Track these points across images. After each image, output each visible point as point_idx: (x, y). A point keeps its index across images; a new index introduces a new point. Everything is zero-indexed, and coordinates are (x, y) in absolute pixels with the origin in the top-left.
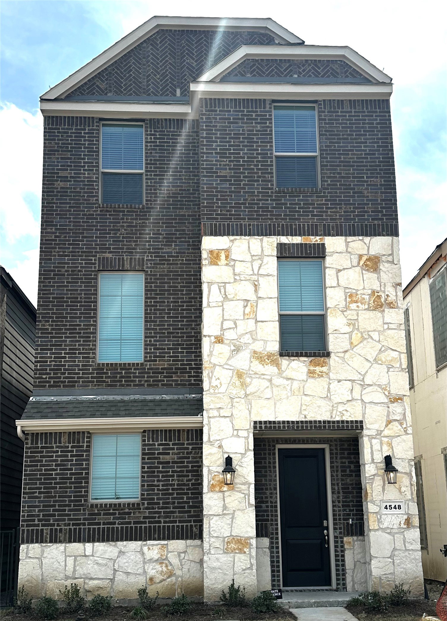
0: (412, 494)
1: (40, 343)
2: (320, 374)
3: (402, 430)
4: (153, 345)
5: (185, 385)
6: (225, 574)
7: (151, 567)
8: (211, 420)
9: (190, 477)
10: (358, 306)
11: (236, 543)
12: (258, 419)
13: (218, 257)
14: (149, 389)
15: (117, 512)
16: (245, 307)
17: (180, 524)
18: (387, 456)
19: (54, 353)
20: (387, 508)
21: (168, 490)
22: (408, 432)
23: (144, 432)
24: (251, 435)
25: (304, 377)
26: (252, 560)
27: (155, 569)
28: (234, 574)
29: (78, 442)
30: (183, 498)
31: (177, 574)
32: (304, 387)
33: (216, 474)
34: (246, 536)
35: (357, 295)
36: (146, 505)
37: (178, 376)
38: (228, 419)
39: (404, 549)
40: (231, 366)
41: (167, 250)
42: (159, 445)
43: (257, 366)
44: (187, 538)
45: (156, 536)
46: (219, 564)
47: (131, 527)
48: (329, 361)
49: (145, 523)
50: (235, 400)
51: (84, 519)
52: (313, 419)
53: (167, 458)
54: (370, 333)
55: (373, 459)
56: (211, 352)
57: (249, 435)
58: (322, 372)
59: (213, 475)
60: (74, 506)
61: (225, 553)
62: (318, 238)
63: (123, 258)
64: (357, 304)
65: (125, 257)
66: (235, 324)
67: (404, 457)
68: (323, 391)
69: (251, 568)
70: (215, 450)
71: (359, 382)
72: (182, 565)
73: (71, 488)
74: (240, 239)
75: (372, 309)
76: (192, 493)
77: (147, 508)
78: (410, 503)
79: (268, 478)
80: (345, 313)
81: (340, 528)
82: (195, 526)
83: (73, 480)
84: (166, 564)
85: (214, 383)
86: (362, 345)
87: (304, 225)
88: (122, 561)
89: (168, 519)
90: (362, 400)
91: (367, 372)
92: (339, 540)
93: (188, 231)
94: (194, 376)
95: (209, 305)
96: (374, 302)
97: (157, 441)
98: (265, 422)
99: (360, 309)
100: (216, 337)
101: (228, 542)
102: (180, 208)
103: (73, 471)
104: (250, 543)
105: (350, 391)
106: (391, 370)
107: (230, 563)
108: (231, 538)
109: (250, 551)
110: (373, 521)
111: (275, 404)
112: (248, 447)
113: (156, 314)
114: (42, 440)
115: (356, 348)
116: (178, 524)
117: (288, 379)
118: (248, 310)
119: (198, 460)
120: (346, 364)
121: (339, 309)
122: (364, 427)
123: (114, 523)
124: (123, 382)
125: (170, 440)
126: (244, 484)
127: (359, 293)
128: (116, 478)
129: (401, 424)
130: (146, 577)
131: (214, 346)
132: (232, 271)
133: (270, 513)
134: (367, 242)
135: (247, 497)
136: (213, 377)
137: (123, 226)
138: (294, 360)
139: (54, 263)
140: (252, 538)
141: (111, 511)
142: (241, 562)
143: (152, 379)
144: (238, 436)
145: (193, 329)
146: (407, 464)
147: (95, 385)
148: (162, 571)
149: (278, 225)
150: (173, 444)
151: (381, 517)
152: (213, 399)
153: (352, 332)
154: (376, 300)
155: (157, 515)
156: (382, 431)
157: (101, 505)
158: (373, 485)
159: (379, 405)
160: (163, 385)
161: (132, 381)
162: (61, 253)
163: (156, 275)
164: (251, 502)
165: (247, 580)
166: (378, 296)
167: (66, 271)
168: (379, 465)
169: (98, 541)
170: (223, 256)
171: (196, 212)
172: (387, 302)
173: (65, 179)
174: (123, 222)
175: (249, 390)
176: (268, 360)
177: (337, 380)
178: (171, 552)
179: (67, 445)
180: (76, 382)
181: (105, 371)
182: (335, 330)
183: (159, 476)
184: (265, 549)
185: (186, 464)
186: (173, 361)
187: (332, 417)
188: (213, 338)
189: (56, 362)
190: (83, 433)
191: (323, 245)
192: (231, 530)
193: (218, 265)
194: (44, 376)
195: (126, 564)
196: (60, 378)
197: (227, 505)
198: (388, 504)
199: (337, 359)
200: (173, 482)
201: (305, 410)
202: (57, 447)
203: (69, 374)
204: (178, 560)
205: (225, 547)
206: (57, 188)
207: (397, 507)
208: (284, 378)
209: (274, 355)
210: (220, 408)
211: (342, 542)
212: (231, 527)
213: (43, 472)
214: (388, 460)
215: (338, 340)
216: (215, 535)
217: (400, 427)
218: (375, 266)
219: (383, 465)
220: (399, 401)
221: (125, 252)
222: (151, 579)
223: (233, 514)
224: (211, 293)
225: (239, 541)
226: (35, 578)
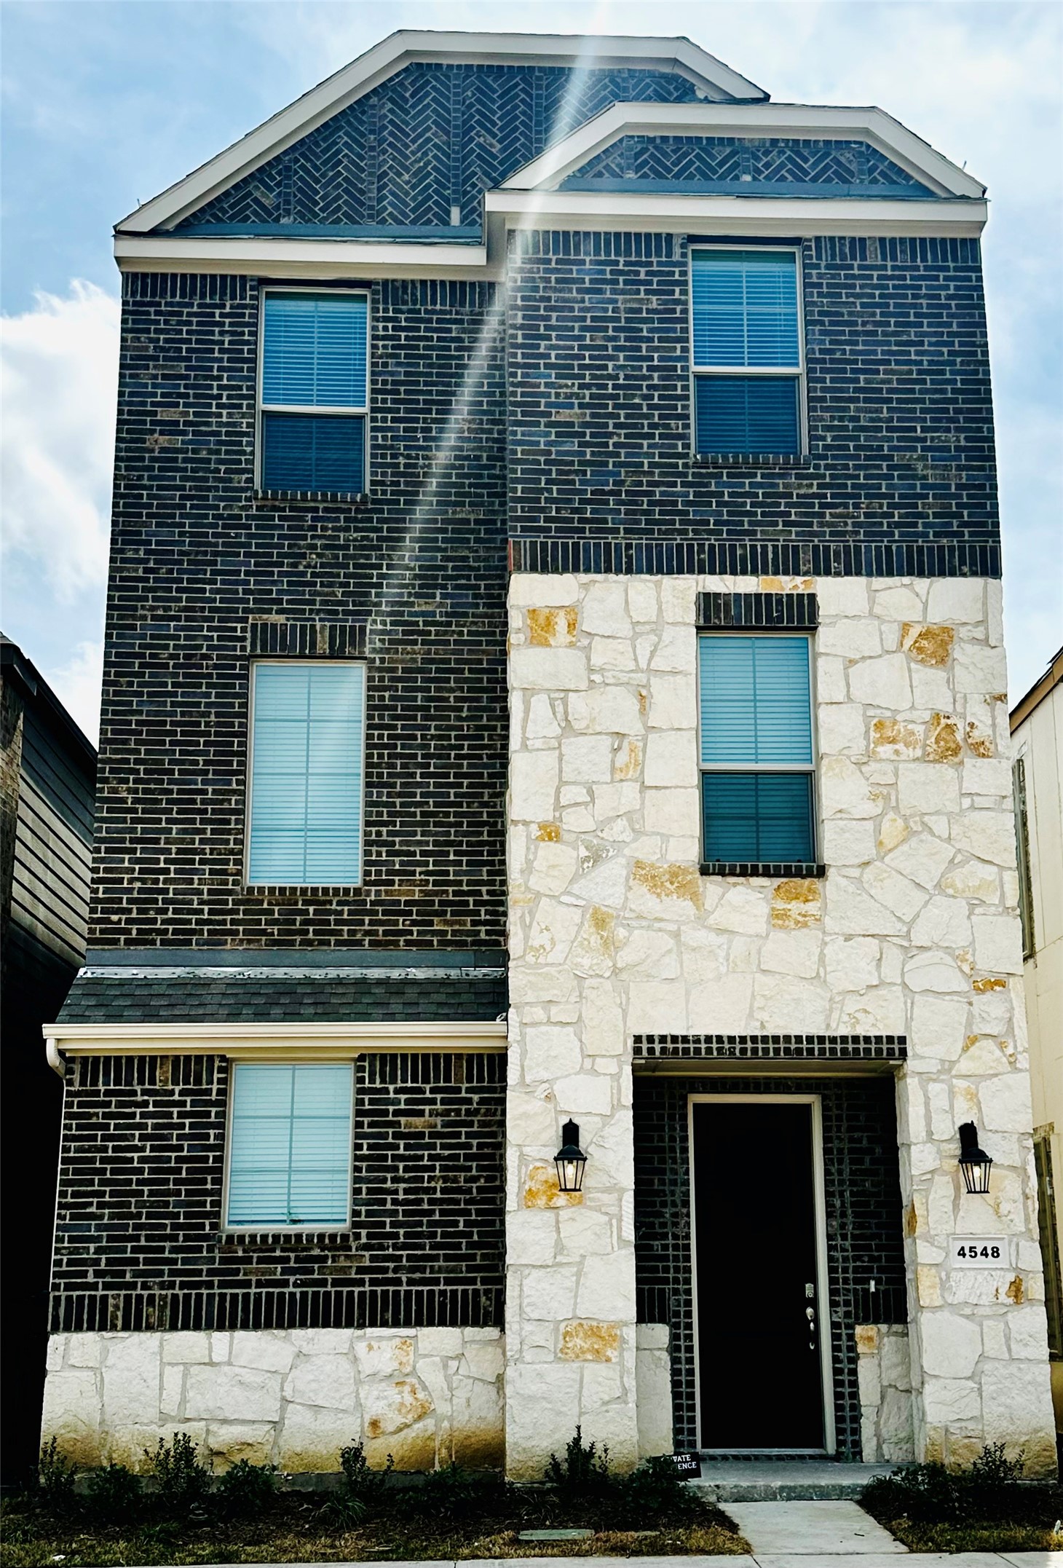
0: (1027, 1220)
1: (104, 834)
2: (800, 919)
3: (1004, 1060)
4: (385, 844)
5: (464, 943)
6: (559, 1413)
7: (376, 1393)
8: (529, 1030)
9: (474, 1172)
10: (897, 752)
11: (586, 1336)
12: (644, 1031)
13: (549, 625)
14: (374, 953)
15: (292, 1255)
16: (616, 750)
17: (449, 1288)
18: (966, 1125)
19: (138, 861)
20: (964, 1255)
21: (420, 1202)
22: (1018, 1065)
23: (362, 1058)
24: (628, 1070)
25: (762, 927)
26: (625, 1379)
27: (385, 1398)
28: (581, 1414)
29: (198, 1081)
30: (456, 1224)
31: (439, 1411)
32: (759, 952)
33: (539, 1164)
34: (612, 1318)
35: (895, 722)
36: (364, 1240)
37: (446, 922)
38: (570, 1029)
39: (1006, 1356)
40: (578, 897)
41: (423, 608)
42: (397, 1091)
43: (645, 901)
44: (465, 1323)
45: (389, 1316)
46: (544, 1387)
47: (327, 1294)
48: (824, 887)
49: (361, 1283)
50: (588, 983)
51: (211, 1272)
52: (781, 1033)
53: (418, 1124)
54: (926, 818)
55: (930, 1133)
56: (529, 863)
57: (621, 1069)
58: (805, 916)
59: (531, 1167)
60: (186, 1238)
61: (558, 1359)
62: (799, 579)
63: (313, 627)
64: (897, 747)
65: (318, 624)
66: (591, 792)
67: (1009, 1127)
68: (808, 963)
69: (622, 1399)
70: (536, 1105)
71: (895, 940)
72: (451, 1389)
73: (178, 1193)
74: (606, 580)
75: (931, 757)
76: (478, 1212)
77: (366, 1247)
78: (1023, 1243)
79: (668, 1177)
80: (864, 769)
81: (847, 1303)
82: (487, 1292)
83: (184, 1175)
84: (412, 1386)
85: (538, 939)
86: (905, 847)
87: (764, 548)
88: (302, 1380)
89: (417, 1275)
90: (905, 985)
91: (918, 915)
92: (844, 1332)
93: (477, 559)
94: (485, 923)
95: (525, 746)
96: (937, 742)
97: (393, 1081)
98: (663, 1039)
99: (903, 757)
100: (542, 826)
101: (566, 1334)
102: (456, 504)
103: (185, 1153)
104: (622, 1336)
105: (874, 963)
106: (978, 910)
107: (571, 1387)
108: (575, 1323)
109: (621, 1355)
110: (930, 1287)
111: (688, 993)
112: (619, 1100)
113: (393, 766)
114: (107, 1074)
115: (891, 855)
116: (442, 1287)
117: (721, 931)
118: (622, 758)
119: (494, 1129)
120: (865, 896)
121: (849, 757)
122: (910, 1053)
123: (285, 1283)
124: (311, 936)
125: (426, 1081)
126: (607, 1190)
127: (899, 718)
128: (290, 1171)
129: (1002, 1046)
130: (362, 1418)
131: (536, 848)
132: (584, 661)
133: (671, 1264)
134: (923, 592)
135: (614, 1222)
136: (535, 924)
137: (314, 547)
138: (735, 885)
139: (143, 637)
140: (626, 1324)
141: (278, 1253)
142: (599, 1384)
143: (381, 929)
144: (593, 1072)
145: (485, 805)
146: (1016, 1146)
147: (242, 941)
148: (402, 1404)
149: (701, 546)
150: (433, 1091)
151: (948, 1277)
152: (532, 978)
153: (882, 815)
154: (943, 735)
155: (391, 1265)
156: (953, 1063)
157: (253, 1237)
158: (931, 1197)
159: (947, 998)
160: (408, 943)
161: (332, 933)
162: (160, 612)
163: (394, 670)
164: (624, 1234)
165: (612, 1428)
166: (948, 726)
167: (172, 657)
168: (945, 1146)
169: (245, 1326)
170: (561, 623)
171: (494, 512)
172: (970, 741)
173: (171, 428)
174: (313, 537)
175: (624, 958)
176: (672, 883)
177: (843, 935)
178: (425, 1356)
179: (170, 1087)
180: (193, 932)
181: (265, 906)
182: (840, 811)
183: (396, 1169)
184: (657, 1353)
185: (463, 1140)
186: (435, 883)
187: (828, 1026)
188: (534, 827)
189: (143, 881)
190: (211, 1058)
191: (812, 597)
192: (576, 1304)
193: (550, 646)
194: (115, 918)
195: (314, 1385)
196: (154, 921)
197: (565, 1242)
198: (967, 1246)
199: (844, 882)
200: (433, 1184)
201: (762, 1009)
202: (144, 1092)
203: (175, 911)
204: (441, 1375)
205: (560, 1346)
206: (152, 451)
207: (990, 1252)
208: (709, 928)
209: (685, 871)
210: (550, 1001)
211: (851, 1337)
213: (110, 1154)
214: (968, 1134)
215: (847, 835)
216: (535, 1316)
217: (998, 1053)
218: (940, 652)
219: (955, 1148)
220: (997, 988)
221: (318, 612)
222: (374, 1424)
223: (581, 1263)
224: (531, 716)
225: (594, 1332)
226: (84, 1417)
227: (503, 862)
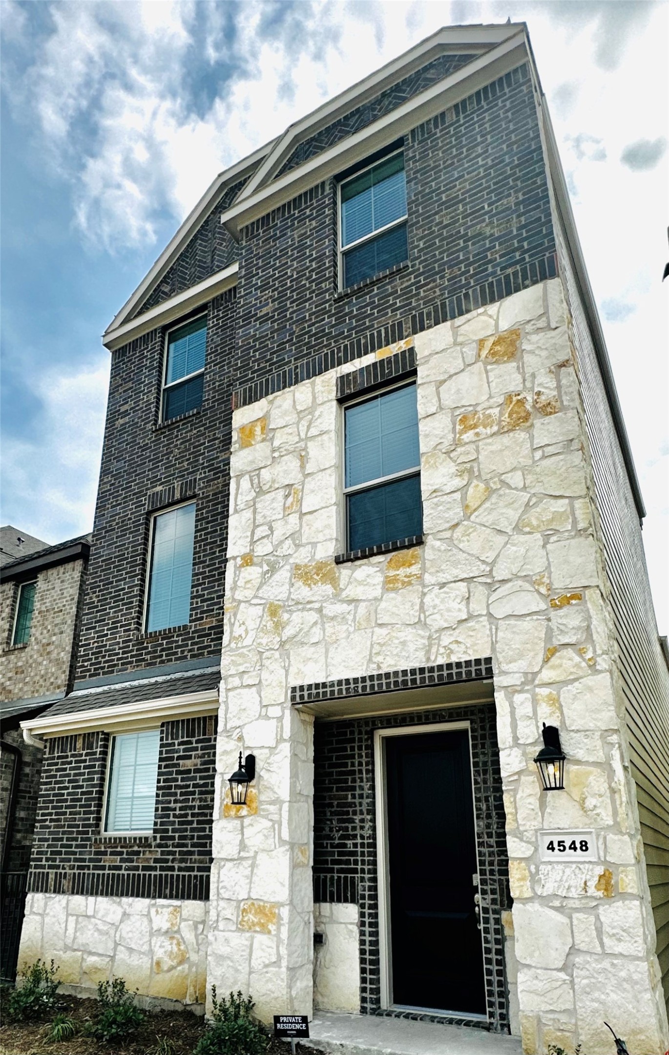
0: (615, 813)
1: (86, 622)
2: (406, 580)
3: (584, 664)
7: (159, 943)
8: (231, 693)
10: (477, 434)
11: (256, 913)
12: (297, 683)
13: (251, 434)
15: (126, 850)
19: (97, 632)
21: (187, 815)
22: (598, 667)
23: (164, 723)
24: (287, 713)
25: (378, 592)
26: (281, 948)
28: (250, 973)
29: (92, 747)
30: (204, 830)
31: (192, 959)
32: (376, 611)
34: (272, 900)
35: (476, 412)
38: (254, 689)
39: (599, 950)
40: (261, 598)
42: (179, 744)
45: (168, 891)
46: (229, 949)
47: (139, 876)
48: (424, 551)
49: (155, 869)
50: (265, 655)
51: (90, 860)
53: (188, 764)
54: (503, 477)
55: (516, 738)
56: (235, 582)
57: (283, 714)
58: (409, 577)
59: (227, 789)
60: (81, 840)
61: (238, 930)
62: (402, 342)
64: (477, 430)
66: (271, 528)
67: (591, 725)
68: (412, 612)
69: (277, 963)
70: (232, 744)
71: (480, 580)
72: (198, 944)
73: (80, 813)
74: (283, 393)
75: (506, 429)
77: (158, 846)
80: (452, 454)
81: (493, 892)
84: (178, 940)
85: (238, 631)
86: (487, 505)
87: (379, 332)
88: (125, 931)
89: (183, 865)
90: (490, 615)
91: (498, 556)
92: (492, 916)
96: (510, 416)
98: (309, 687)
99: (482, 437)
100: (243, 557)
101: (244, 910)
103: (84, 789)
104: (279, 914)
105: (464, 602)
106: (554, 539)
107: (243, 951)
108: (249, 902)
109: (278, 929)
111: (327, 651)
114: (58, 747)
115: (476, 513)
116: (195, 873)
117: (350, 602)
118: (290, 500)
120: (455, 551)
121: (440, 450)
122: (495, 671)
123: (121, 868)
125: (193, 735)
126: (272, 803)
127: (479, 408)
128: (133, 798)
129: (581, 652)
130: (152, 958)
131: (239, 573)
132: (270, 446)
133: (359, 858)
134: (494, 312)
135: (276, 826)
136: (237, 622)
137: (177, 445)
138: (360, 566)
140: (282, 905)
141: (120, 849)
142: (262, 950)
144: (267, 717)
146: (599, 743)
147: (134, 666)
148: (171, 952)
149: (339, 349)
150: (197, 742)
151: (537, 869)
152: (233, 658)
153: (467, 484)
154: (516, 409)
155: (171, 857)
156: (535, 674)
158: (518, 796)
159: (528, 618)
161: (173, 654)
164: (283, 835)
166: (518, 401)
167: (116, 524)
168: (530, 749)
169: (102, 894)
170: (258, 428)
172: (538, 406)
175: (288, 632)
176: (318, 575)
177: (438, 584)
178: (185, 920)
179: (81, 752)
182: (435, 491)
183: (176, 794)
184: (350, 927)
185: (211, 773)
187: (428, 659)
188: (239, 559)
189: (98, 642)
191: (412, 349)
192: (250, 888)
193: (251, 445)
194: (86, 664)
195: (130, 935)
196: (101, 663)
197: (246, 841)
198: (556, 840)
199: (438, 544)
200: (194, 803)
201: (378, 654)
202: (71, 756)
203: (109, 656)
204: (193, 934)
205: (240, 919)
206: (117, 428)
208: (343, 601)
209: (326, 564)
210: (244, 672)
211: (498, 921)
212: (251, 882)
213: (56, 791)
215: (441, 508)
216: (226, 896)
217: (577, 659)
218: (511, 349)
220: (574, 602)
222: (158, 964)
223: (255, 857)
224: (240, 491)
225: (261, 911)
226: (35, 943)
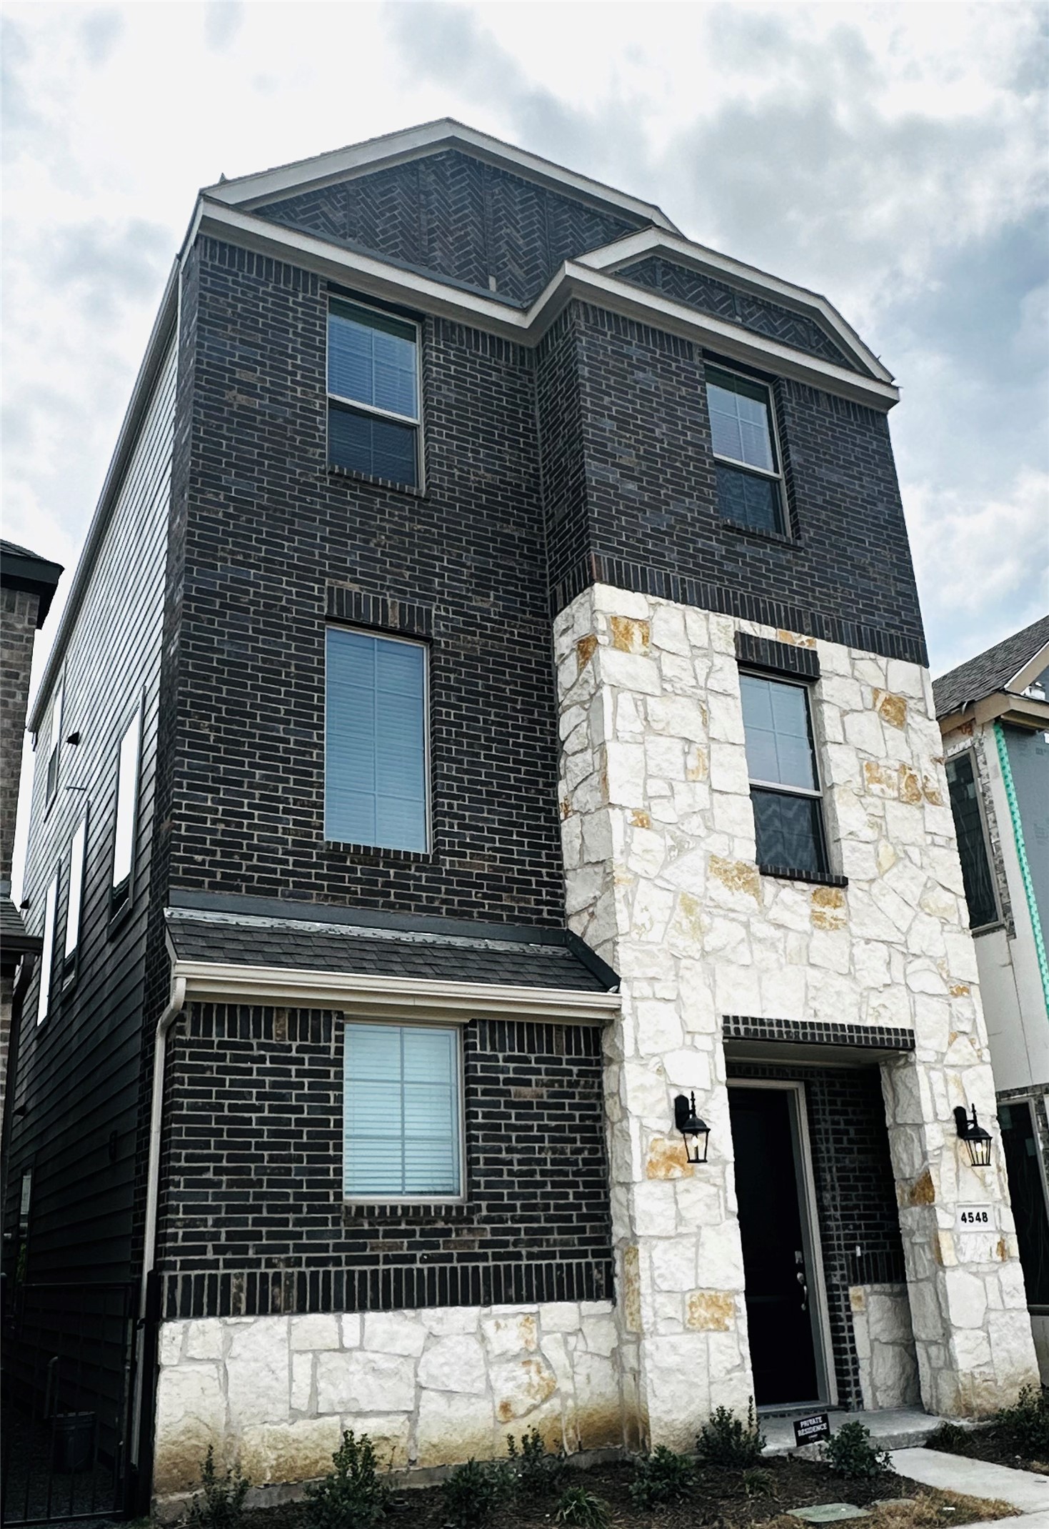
0: (1002, 1190)
1: (186, 769)
2: (833, 921)
3: (975, 1053)
4: (455, 816)
5: (529, 921)
6: (693, 1385)
7: (504, 1374)
8: (638, 1003)
9: (579, 1144)
10: (883, 790)
11: (708, 1307)
12: (731, 1013)
13: (627, 633)
14: (451, 921)
15: (417, 1228)
16: (687, 754)
17: (565, 1261)
19: (222, 802)
20: (966, 1220)
21: (532, 1173)
22: (984, 1059)
23: (473, 1023)
24: (720, 1048)
25: (807, 926)
26: (742, 1347)
27: (514, 1378)
28: (710, 1384)
29: (316, 1038)
30: (566, 1196)
31: (563, 1390)
32: (808, 947)
33: (658, 1136)
34: (727, 1287)
35: (879, 767)
37: (513, 899)
38: (671, 1005)
39: (1001, 1307)
40: (669, 882)
41: (480, 604)
42: (506, 1059)
43: (719, 891)
44: (581, 1297)
45: (513, 1292)
46: (678, 1359)
47: (454, 1269)
48: (848, 896)
49: (484, 1257)
50: (684, 962)
51: (338, 1247)
52: (830, 1021)
53: (527, 1093)
54: (907, 848)
55: (936, 1114)
56: (628, 845)
57: (715, 1047)
58: (836, 919)
59: (651, 1139)
60: (311, 1209)
61: (687, 1330)
62: (805, 638)
63: (384, 601)
64: (882, 786)
65: (389, 601)
66: (671, 788)
68: (843, 961)
69: (741, 1367)
70: (651, 1078)
71: (899, 947)
72: (573, 1366)
73: (300, 1159)
74: (668, 605)
75: (904, 799)
76: (586, 1184)
77: (487, 1220)
78: (1001, 1208)
80: (863, 800)
82: (598, 1264)
83: (305, 1139)
84: (538, 1364)
85: (640, 918)
86: (895, 870)
88: (434, 1362)
89: (536, 1249)
90: (908, 986)
91: (910, 928)
92: (842, 1293)
93: (522, 571)
94: (547, 903)
95: (617, 738)
96: (906, 787)
97: (502, 1049)
98: (745, 1020)
99: (886, 796)
100: (636, 813)
101: (692, 1305)
102: (502, 520)
103: (305, 1115)
104: (736, 1304)
105: (886, 965)
106: (947, 928)
107: (701, 1357)
108: (698, 1293)
109: (736, 1323)
110: (949, 1249)
111: (760, 979)
112: (716, 1076)
113: (460, 744)
114: (220, 1024)
115: (887, 875)
116: (558, 1261)
117: (779, 926)
118: (692, 762)
119: (593, 1101)
120: (875, 907)
121: (852, 789)
122: (917, 1045)
123: (412, 1259)
124: (392, 898)
125: (531, 1050)
127: (880, 763)
128: (403, 1138)
129: (972, 1042)
130: (493, 1402)
131: (632, 832)
132: (656, 671)
134: (883, 666)
136: (636, 902)
137: (383, 529)
138: (784, 886)
139: (224, 578)
140: (737, 1293)
141: (403, 1227)
142: (722, 1352)
143: (456, 899)
147: (326, 896)
148: (530, 1385)
149: (735, 594)
151: (959, 1238)
152: (638, 954)
153: (877, 841)
154: (910, 783)
155: (512, 1238)
156: (944, 1055)
157: (383, 1208)
158: (942, 1170)
159: (936, 999)
160: (481, 915)
161: (412, 898)
162: (240, 558)
163: (458, 655)
165: (736, 1395)
166: (911, 775)
167: (252, 603)
168: (947, 1125)
169: (375, 1307)
170: (637, 632)
171: (535, 535)
172: (926, 790)
173: (248, 389)
174: (382, 520)
175: (712, 941)
176: (740, 879)
177: (864, 938)
178: (548, 1333)
179: (288, 1043)
180: (278, 882)
181: (348, 863)
182: (851, 833)
183: (509, 1139)
185: (567, 1111)
186: (502, 860)
187: (862, 1017)
188: (628, 813)
189: (228, 823)
190: (328, 1013)
191: (815, 653)
192: (697, 1274)
193: (628, 651)
194: (199, 858)
195: (446, 1369)
196: (239, 866)
197: (684, 1213)
198: (967, 1211)
199: (860, 894)
200: (543, 1156)
201: (814, 998)
202: (261, 1046)
203: (260, 859)
204: (562, 1352)
205: (688, 1316)
206: (231, 405)
208: (769, 921)
209: (748, 869)
210: (653, 978)
211: (846, 1297)
212: (696, 1267)
213: (226, 1113)
215: (857, 854)
216: (665, 1287)
217: (971, 1048)
218: (900, 717)
219: (953, 1128)
220: (965, 994)
221: (389, 588)
222: (505, 1407)
223: (699, 1234)
224: (619, 711)
225: (713, 1302)
226: (207, 1420)
227: (559, 848)
